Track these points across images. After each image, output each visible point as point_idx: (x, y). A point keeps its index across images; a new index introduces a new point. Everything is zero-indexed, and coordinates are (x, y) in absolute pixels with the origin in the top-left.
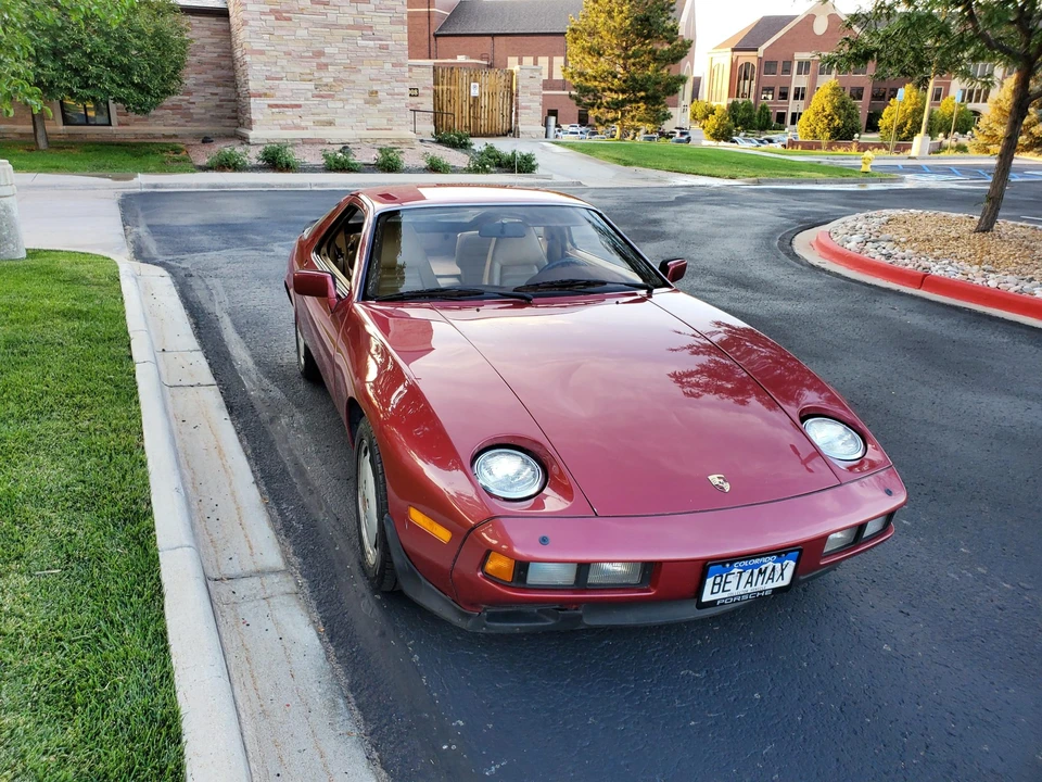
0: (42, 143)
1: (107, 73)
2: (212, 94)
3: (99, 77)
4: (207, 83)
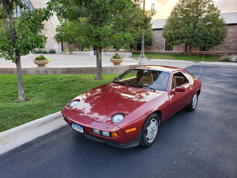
0: (190, 54)
1: (201, 40)
3: (199, 41)
4: (235, 41)
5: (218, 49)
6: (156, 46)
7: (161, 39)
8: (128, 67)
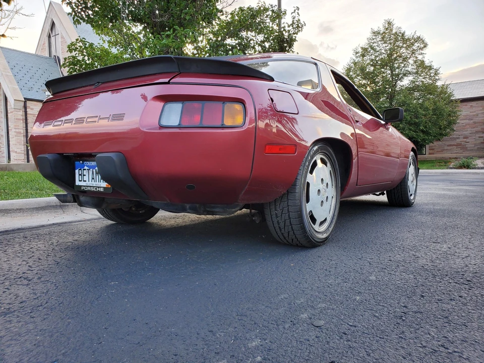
2: (479, 137)
4: (477, 132)
5: (443, 150)
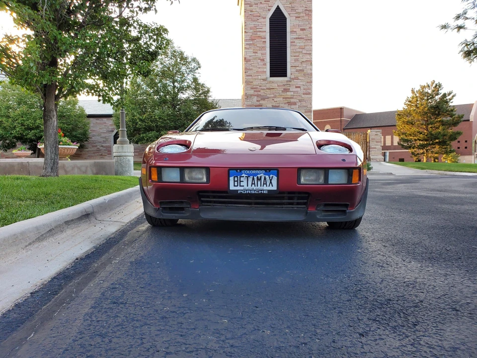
6: (95, 149)
7: (103, 135)
8: (91, 166)
